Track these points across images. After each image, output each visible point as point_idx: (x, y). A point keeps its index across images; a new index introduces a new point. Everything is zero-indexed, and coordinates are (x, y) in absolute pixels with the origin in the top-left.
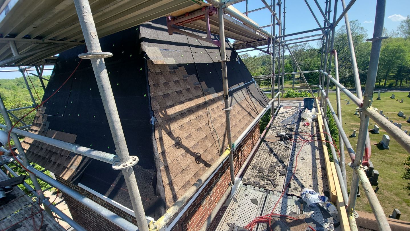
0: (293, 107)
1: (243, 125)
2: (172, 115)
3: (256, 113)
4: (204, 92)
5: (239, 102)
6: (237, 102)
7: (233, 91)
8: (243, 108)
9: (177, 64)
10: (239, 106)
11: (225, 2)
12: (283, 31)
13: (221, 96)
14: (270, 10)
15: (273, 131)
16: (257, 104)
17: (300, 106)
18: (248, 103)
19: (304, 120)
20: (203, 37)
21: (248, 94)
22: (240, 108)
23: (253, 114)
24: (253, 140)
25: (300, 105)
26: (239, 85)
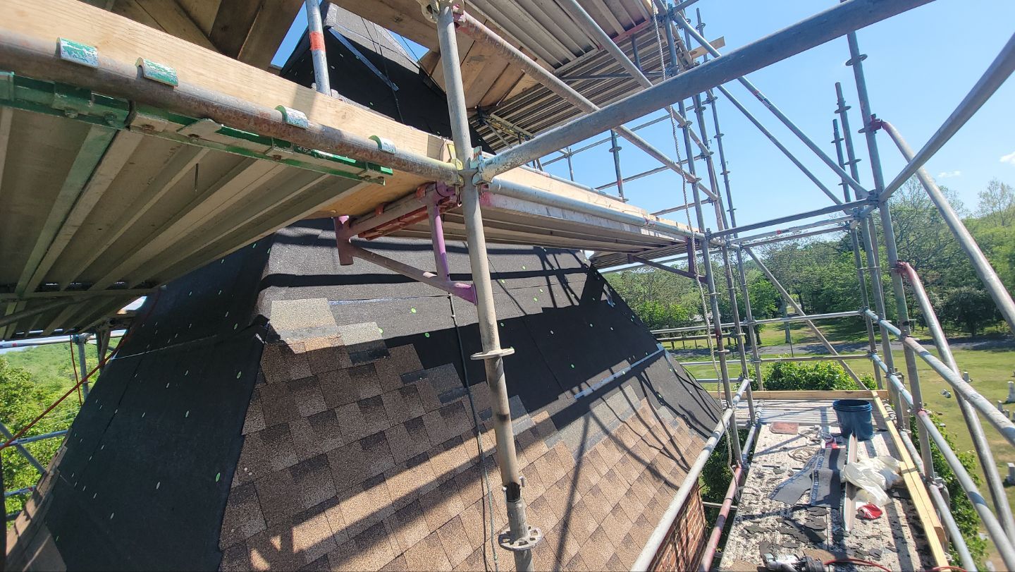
0: (800, 424)
1: (627, 526)
2: (317, 546)
3: (677, 461)
4: (479, 419)
5: (613, 432)
6: (607, 432)
7: (590, 395)
8: (629, 452)
9: (385, 340)
10: (613, 445)
11: (477, 168)
12: (728, 215)
13: (546, 420)
14: (679, 170)
15: (747, 538)
16: (678, 428)
17: (825, 424)
18: (647, 430)
19: (854, 490)
20: (425, 274)
21: (646, 396)
22: (618, 455)
23: (667, 468)
24: (684, 542)
25: (824, 416)
26: (613, 373)
